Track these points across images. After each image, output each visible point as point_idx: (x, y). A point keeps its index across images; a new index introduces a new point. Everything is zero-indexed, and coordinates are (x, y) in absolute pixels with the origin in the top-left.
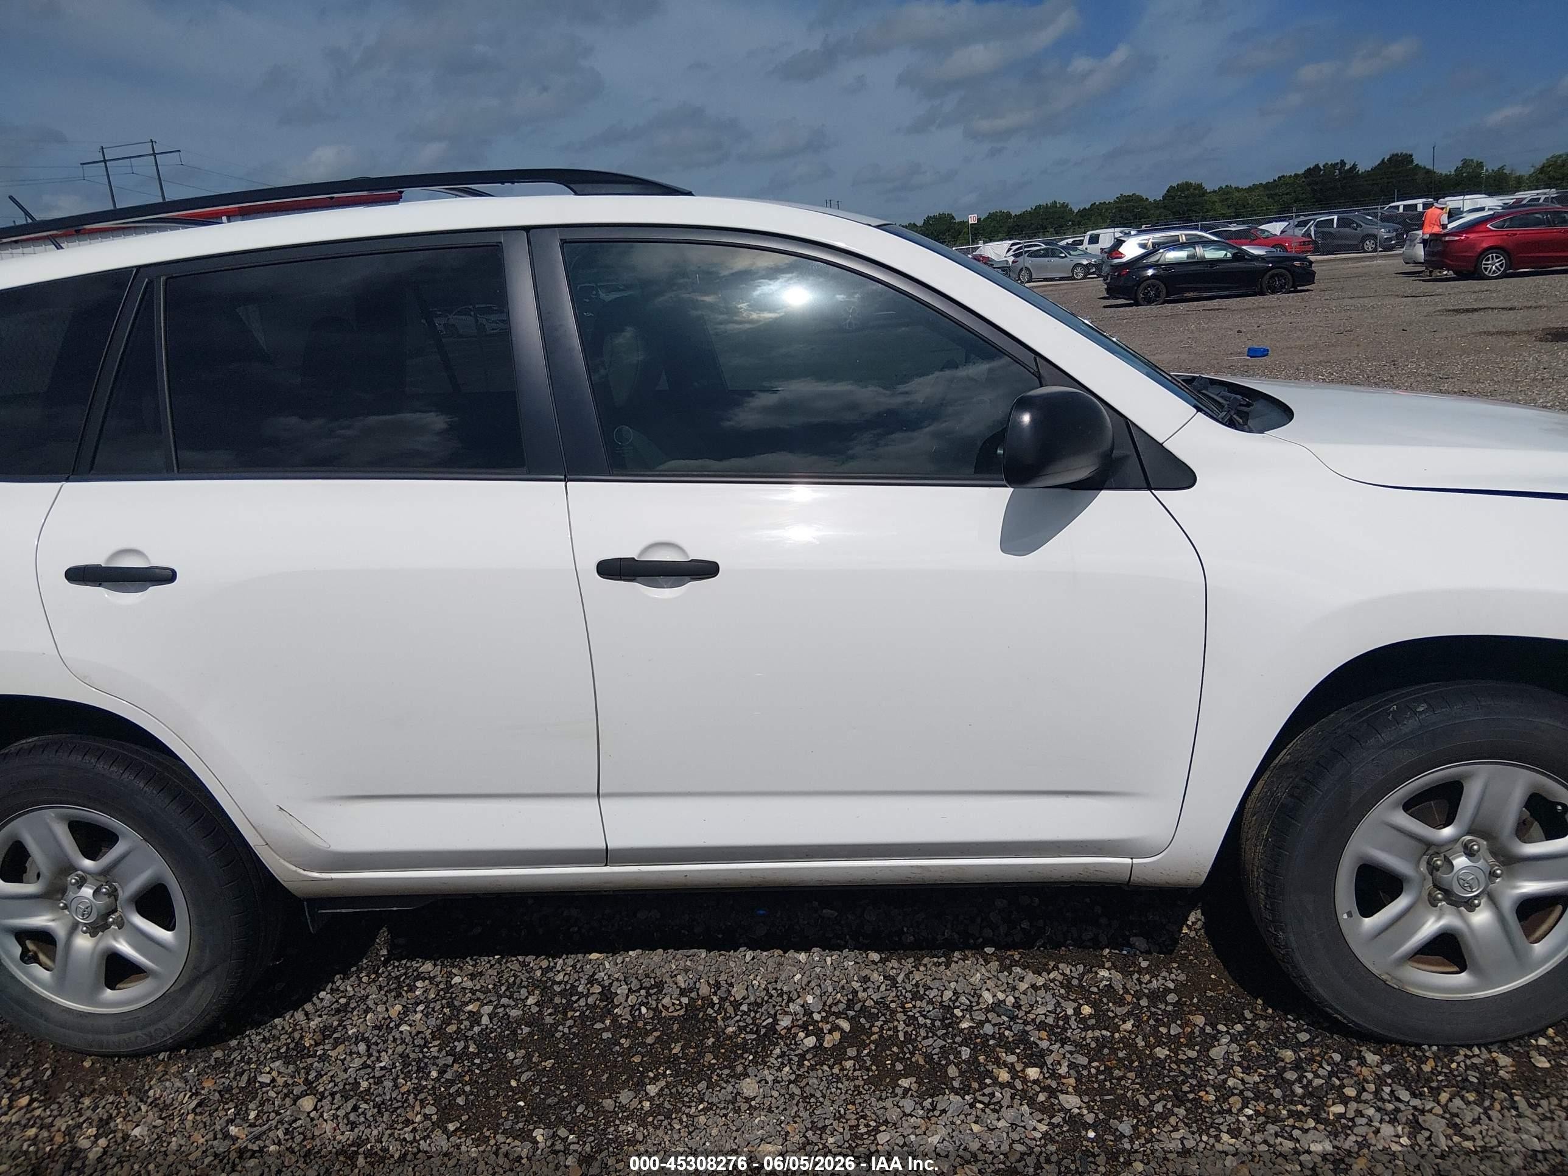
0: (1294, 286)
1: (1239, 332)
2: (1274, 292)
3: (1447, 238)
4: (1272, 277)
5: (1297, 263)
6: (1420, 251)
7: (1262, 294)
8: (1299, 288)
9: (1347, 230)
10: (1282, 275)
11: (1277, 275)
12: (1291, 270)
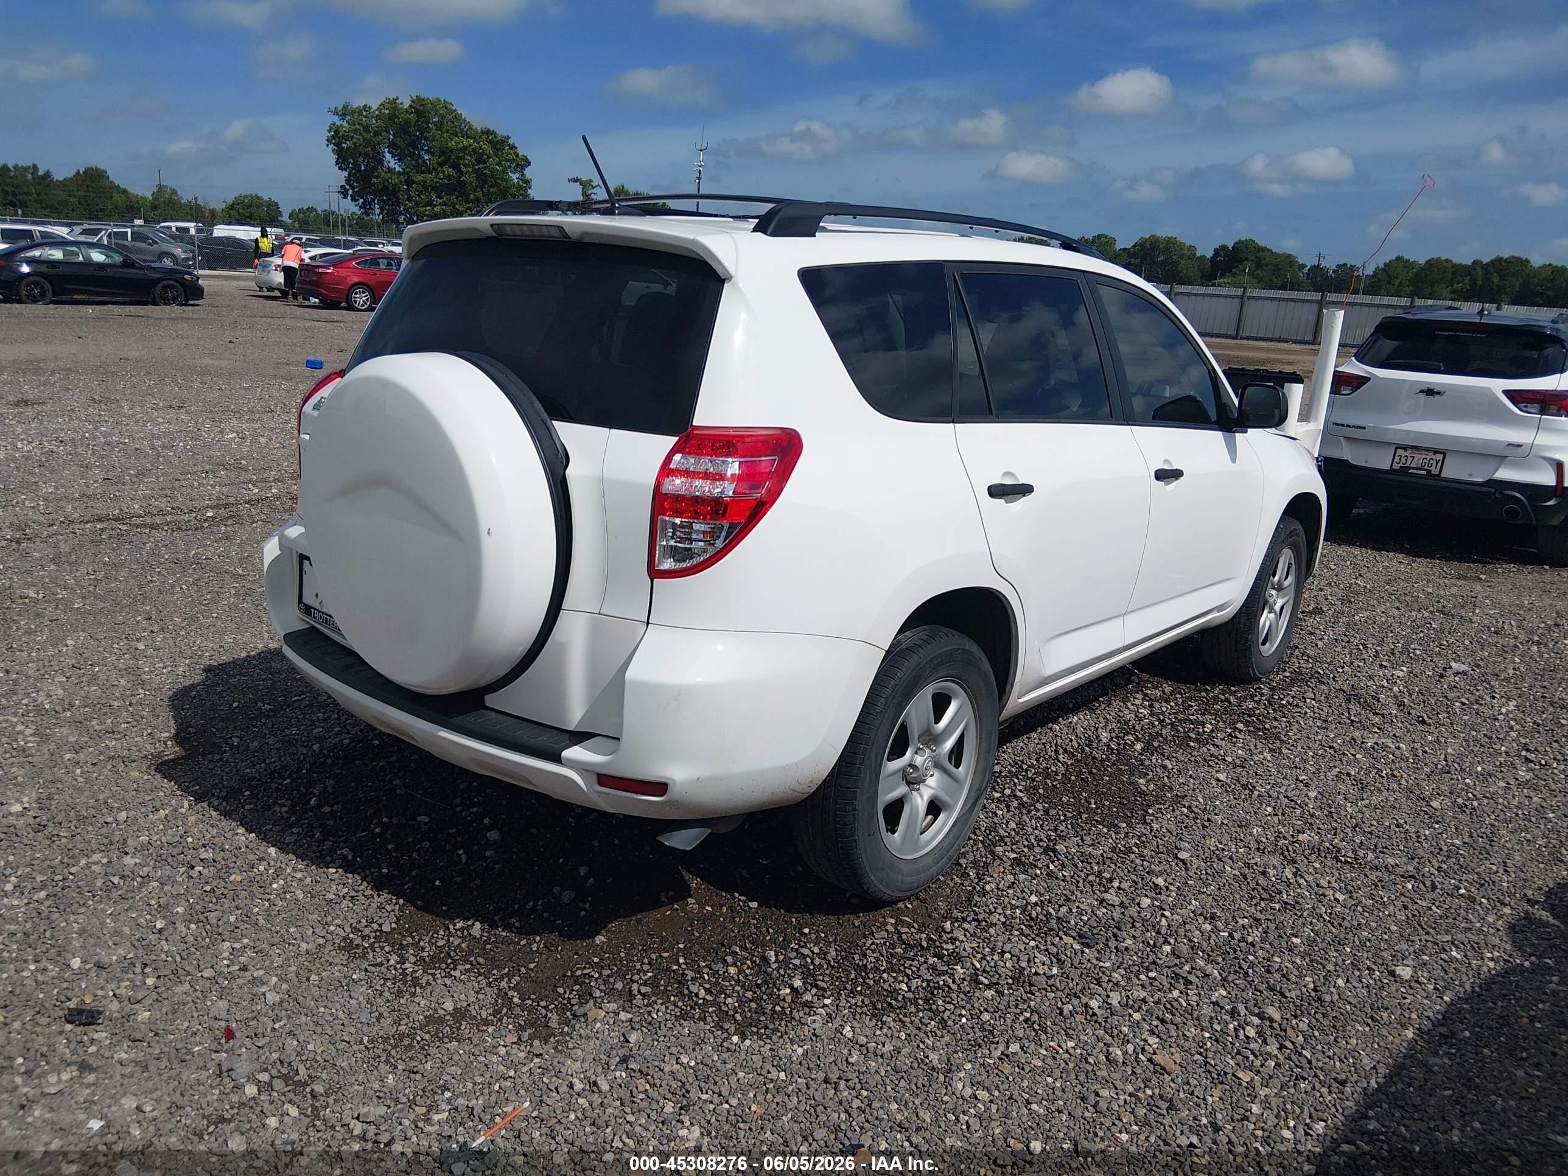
0: (187, 300)
1: (230, 342)
2: (167, 303)
3: (320, 270)
4: (164, 287)
5: (186, 277)
6: (279, 278)
7: (154, 303)
8: (191, 302)
9: (142, 245)
10: (173, 287)
11: (168, 286)
12: (183, 283)
